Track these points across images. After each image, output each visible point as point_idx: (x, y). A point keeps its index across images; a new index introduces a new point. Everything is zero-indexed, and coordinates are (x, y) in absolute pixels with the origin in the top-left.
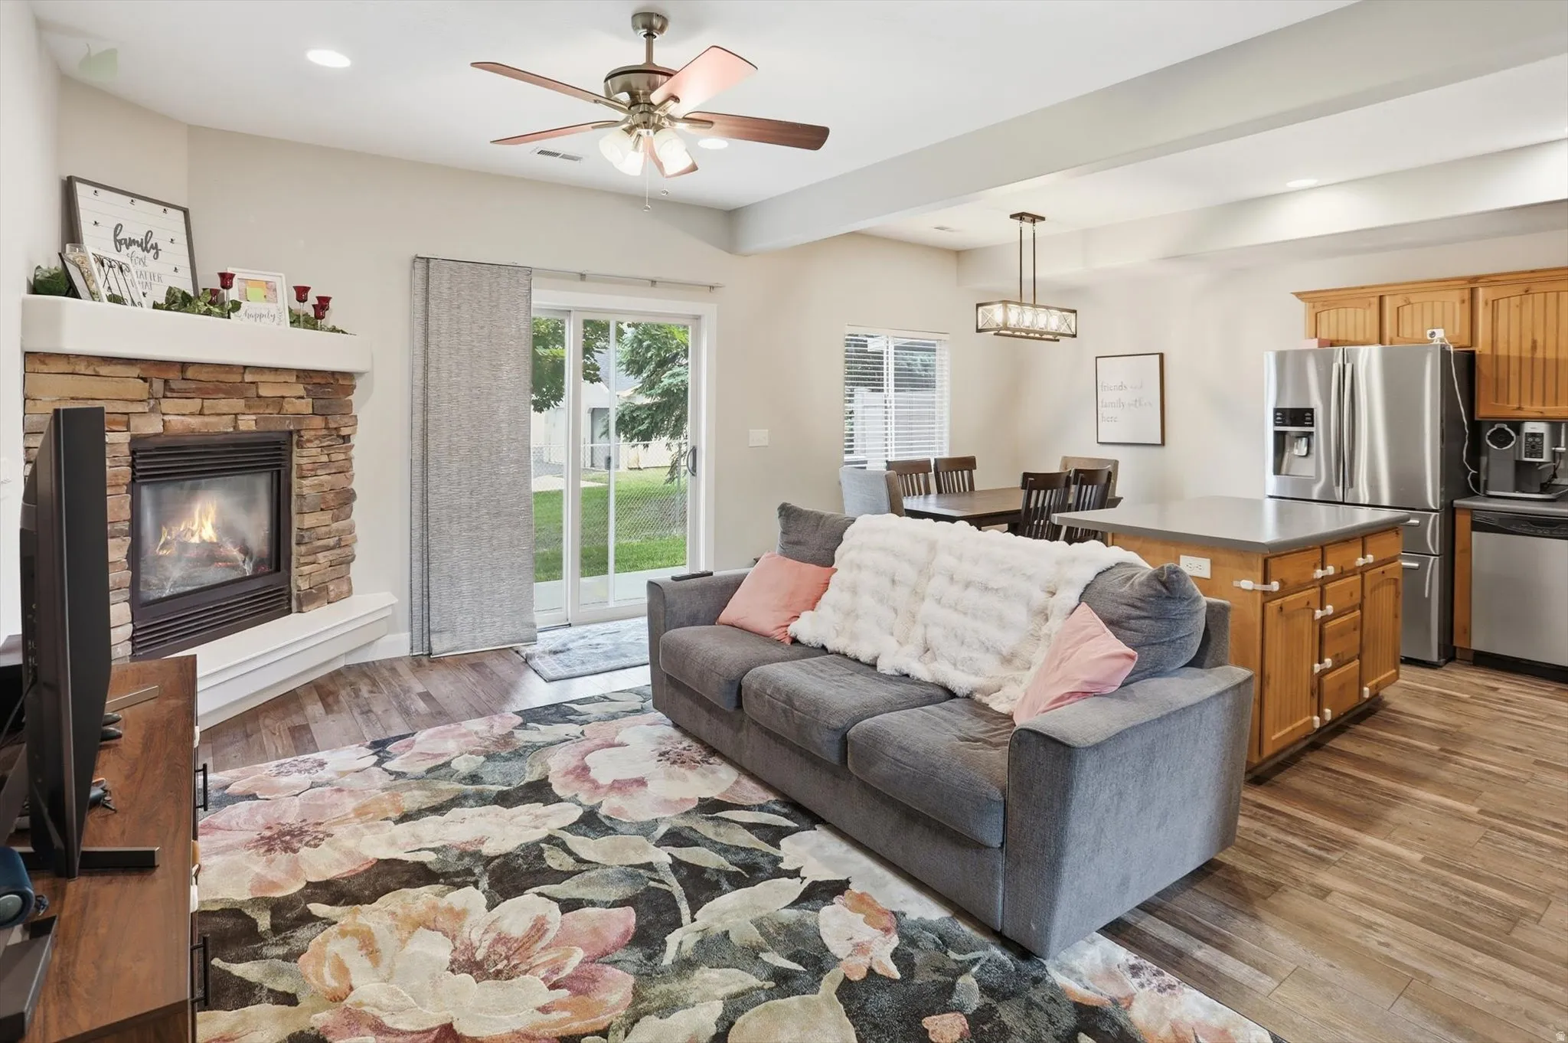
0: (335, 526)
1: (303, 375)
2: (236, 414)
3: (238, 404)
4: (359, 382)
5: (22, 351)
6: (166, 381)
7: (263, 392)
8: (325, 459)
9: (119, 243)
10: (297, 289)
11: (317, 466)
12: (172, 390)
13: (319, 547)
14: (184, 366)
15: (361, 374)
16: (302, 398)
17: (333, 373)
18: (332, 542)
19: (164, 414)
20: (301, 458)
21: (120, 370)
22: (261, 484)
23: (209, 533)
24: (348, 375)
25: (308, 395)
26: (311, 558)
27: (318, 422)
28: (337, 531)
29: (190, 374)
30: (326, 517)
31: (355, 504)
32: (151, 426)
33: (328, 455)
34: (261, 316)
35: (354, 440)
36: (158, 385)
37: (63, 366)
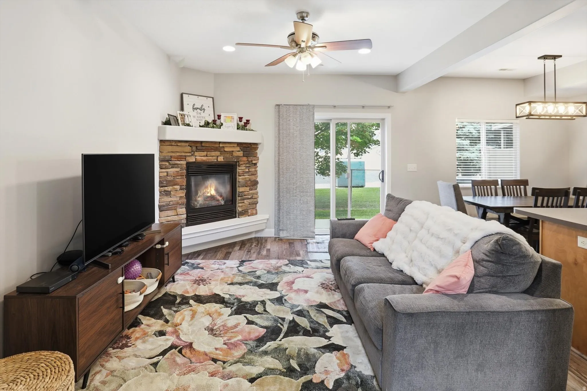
0: (251, 192)
1: (239, 144)
2: (217, 156)
3: (218, 153)
4: (259, 146)
5: (158, 140)
6: (197, 147)
7: (226, 149)
8: (247, 170)
9: (194, 109)
10: (239, 118)
11: (244, 173)
12: (198, 149)
13: (246, 198)
14: (201, 142)
15: (260, 144)
16: (239, 151)
17: (250, 144)
18: (250, 197)
19: (195, 156)
20: (240, 170)
21: (183, 144)
22: (227, 177)
23: (213, 192)
24: (256, 144)
25: (241, 151)
26: (242, 201)
27: (245, 159)
28: (251, 193)
29: (203, 145)
30: (248, 189)
31: (258, 185)
32: (192, 159)
33: (249, 169)
34: (229, 127)
35: (258, 165)
36: (194, 148)
37: (169, 144)
